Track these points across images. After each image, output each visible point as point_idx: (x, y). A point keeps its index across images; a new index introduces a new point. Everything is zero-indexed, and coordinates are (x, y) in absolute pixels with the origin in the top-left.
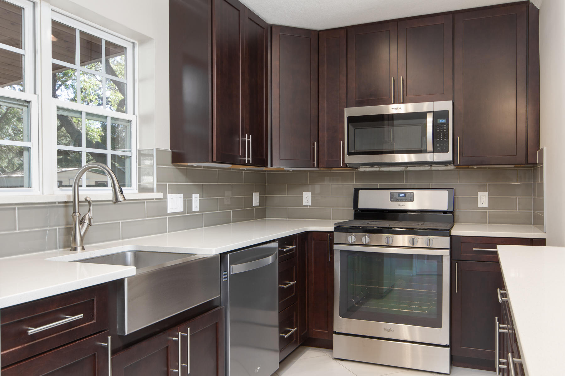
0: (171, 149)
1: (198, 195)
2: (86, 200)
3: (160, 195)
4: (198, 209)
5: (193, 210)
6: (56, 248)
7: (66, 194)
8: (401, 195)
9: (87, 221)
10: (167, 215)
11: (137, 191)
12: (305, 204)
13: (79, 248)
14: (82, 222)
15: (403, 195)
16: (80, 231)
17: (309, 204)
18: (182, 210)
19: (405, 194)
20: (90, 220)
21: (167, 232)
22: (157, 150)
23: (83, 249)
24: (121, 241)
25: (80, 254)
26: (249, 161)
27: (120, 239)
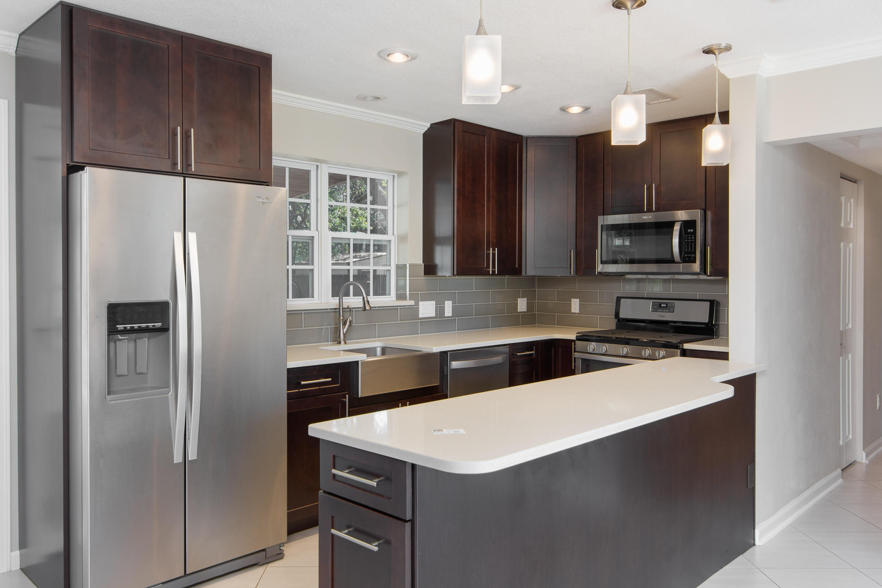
0: (423, 263)
1: (451, 302)
2: (348, 307)
3: (412, 303)
4: (450, 315)
5: (446, 316)
6: (328, 342)
7: (334, 302)
8: (662, 305)
9: (348, 323)
10: (419, 320)
11: (395, 299)
12: (573, 311)
13: (342, 342)
14: (344, 324)
15: (665, 305)
16: (343, 330)
17: (577, 311)
18: (434, 315)
19: (667, 304)
20: (350, 322)
21: (418, 334)
22: (410, 265)
23: (345, 343)
24: (377, 339)
25: (343, 346)
26: (494, 272)
27: (376, 337)
